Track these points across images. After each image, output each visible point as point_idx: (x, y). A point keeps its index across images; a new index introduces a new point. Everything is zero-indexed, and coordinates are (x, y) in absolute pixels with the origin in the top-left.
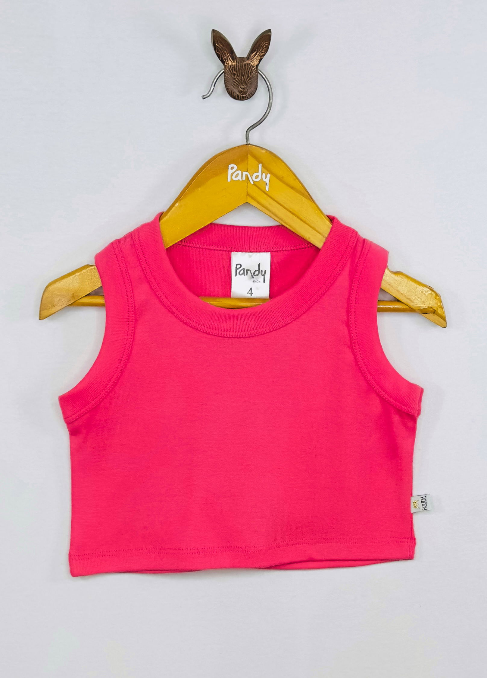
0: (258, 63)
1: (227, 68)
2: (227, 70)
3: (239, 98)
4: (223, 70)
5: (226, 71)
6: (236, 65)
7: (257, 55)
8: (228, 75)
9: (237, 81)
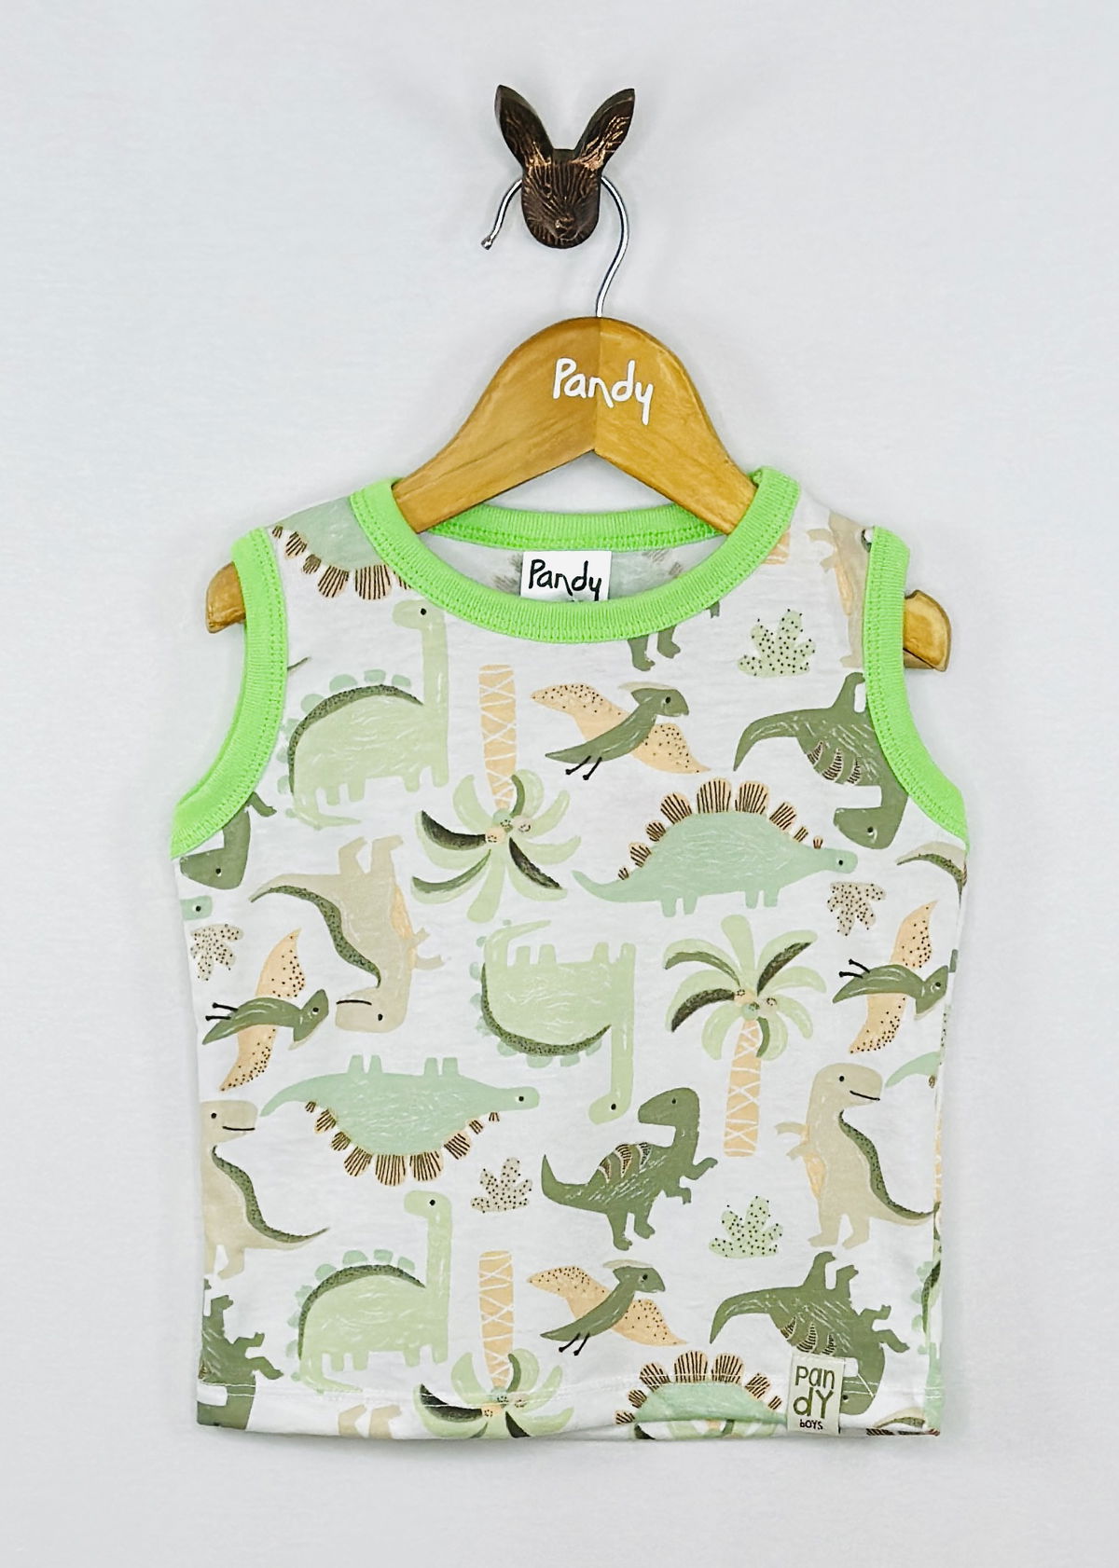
0: (602, 163)
1: (529, 174)
2: (528, 177)
3: (556, 243)
4: (521, 181)
5: (528, 180)
6: (551, 165)
7: (600, 147)
8: (531, 188)
9: (553, 207)
